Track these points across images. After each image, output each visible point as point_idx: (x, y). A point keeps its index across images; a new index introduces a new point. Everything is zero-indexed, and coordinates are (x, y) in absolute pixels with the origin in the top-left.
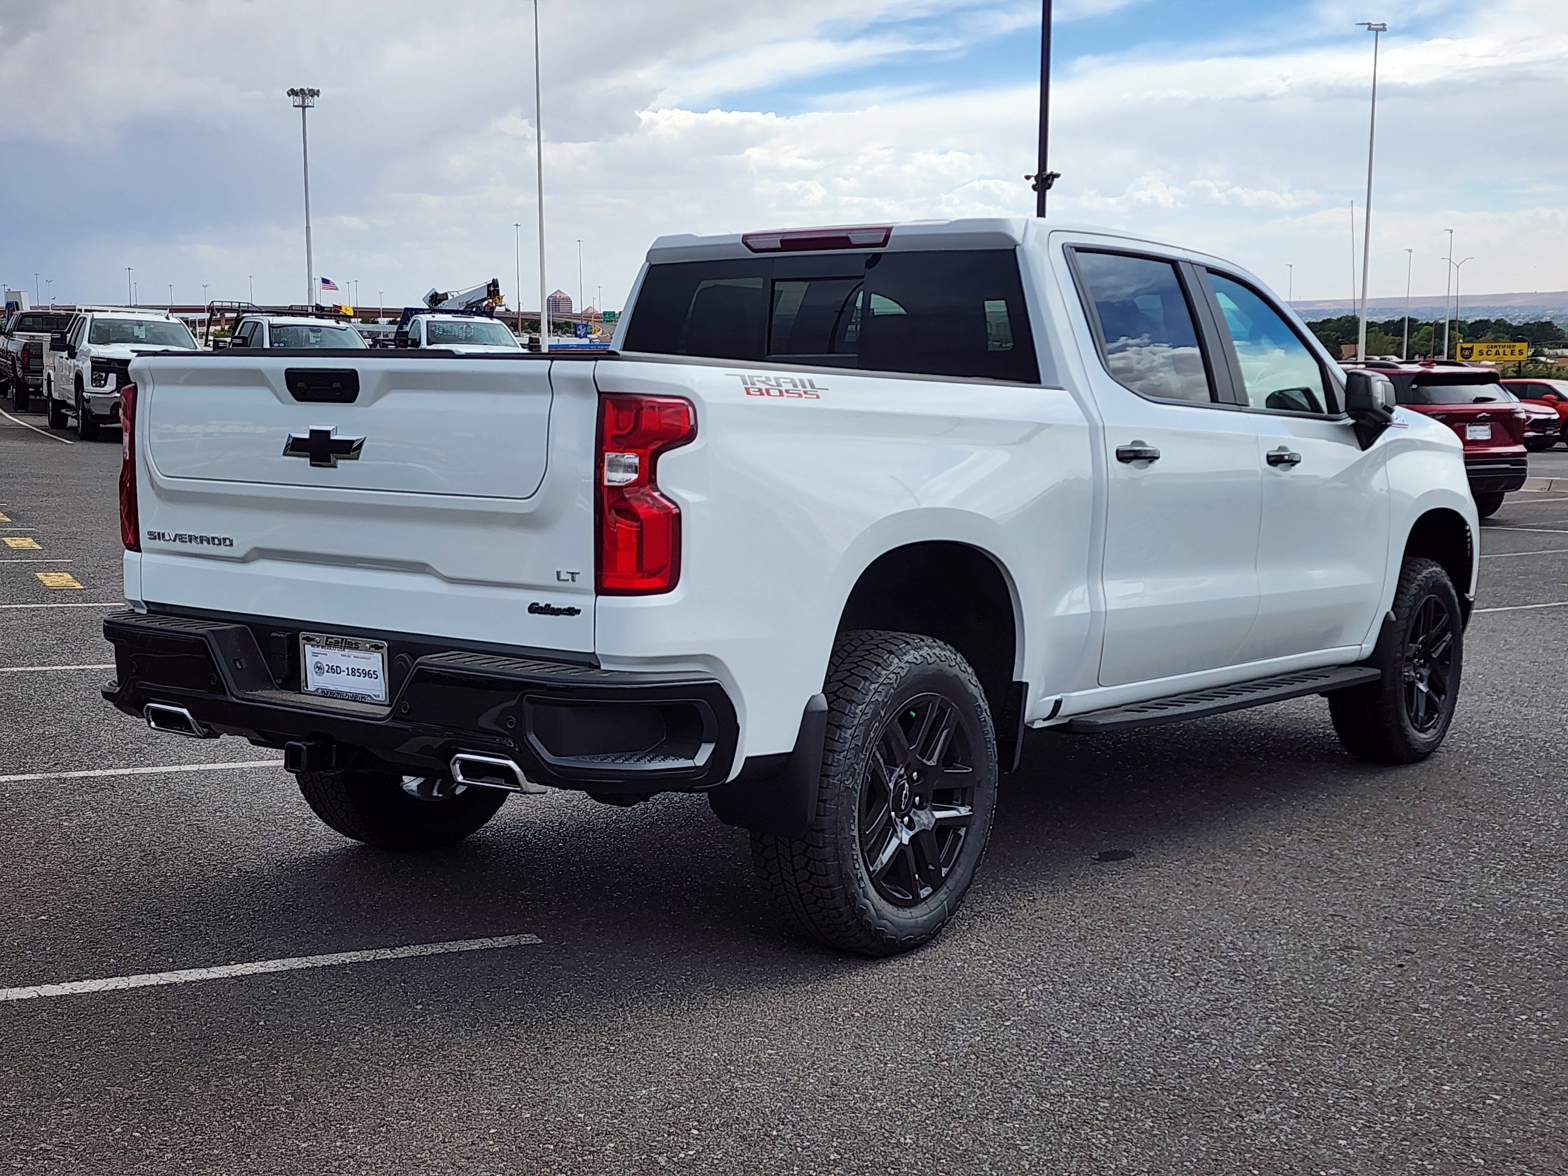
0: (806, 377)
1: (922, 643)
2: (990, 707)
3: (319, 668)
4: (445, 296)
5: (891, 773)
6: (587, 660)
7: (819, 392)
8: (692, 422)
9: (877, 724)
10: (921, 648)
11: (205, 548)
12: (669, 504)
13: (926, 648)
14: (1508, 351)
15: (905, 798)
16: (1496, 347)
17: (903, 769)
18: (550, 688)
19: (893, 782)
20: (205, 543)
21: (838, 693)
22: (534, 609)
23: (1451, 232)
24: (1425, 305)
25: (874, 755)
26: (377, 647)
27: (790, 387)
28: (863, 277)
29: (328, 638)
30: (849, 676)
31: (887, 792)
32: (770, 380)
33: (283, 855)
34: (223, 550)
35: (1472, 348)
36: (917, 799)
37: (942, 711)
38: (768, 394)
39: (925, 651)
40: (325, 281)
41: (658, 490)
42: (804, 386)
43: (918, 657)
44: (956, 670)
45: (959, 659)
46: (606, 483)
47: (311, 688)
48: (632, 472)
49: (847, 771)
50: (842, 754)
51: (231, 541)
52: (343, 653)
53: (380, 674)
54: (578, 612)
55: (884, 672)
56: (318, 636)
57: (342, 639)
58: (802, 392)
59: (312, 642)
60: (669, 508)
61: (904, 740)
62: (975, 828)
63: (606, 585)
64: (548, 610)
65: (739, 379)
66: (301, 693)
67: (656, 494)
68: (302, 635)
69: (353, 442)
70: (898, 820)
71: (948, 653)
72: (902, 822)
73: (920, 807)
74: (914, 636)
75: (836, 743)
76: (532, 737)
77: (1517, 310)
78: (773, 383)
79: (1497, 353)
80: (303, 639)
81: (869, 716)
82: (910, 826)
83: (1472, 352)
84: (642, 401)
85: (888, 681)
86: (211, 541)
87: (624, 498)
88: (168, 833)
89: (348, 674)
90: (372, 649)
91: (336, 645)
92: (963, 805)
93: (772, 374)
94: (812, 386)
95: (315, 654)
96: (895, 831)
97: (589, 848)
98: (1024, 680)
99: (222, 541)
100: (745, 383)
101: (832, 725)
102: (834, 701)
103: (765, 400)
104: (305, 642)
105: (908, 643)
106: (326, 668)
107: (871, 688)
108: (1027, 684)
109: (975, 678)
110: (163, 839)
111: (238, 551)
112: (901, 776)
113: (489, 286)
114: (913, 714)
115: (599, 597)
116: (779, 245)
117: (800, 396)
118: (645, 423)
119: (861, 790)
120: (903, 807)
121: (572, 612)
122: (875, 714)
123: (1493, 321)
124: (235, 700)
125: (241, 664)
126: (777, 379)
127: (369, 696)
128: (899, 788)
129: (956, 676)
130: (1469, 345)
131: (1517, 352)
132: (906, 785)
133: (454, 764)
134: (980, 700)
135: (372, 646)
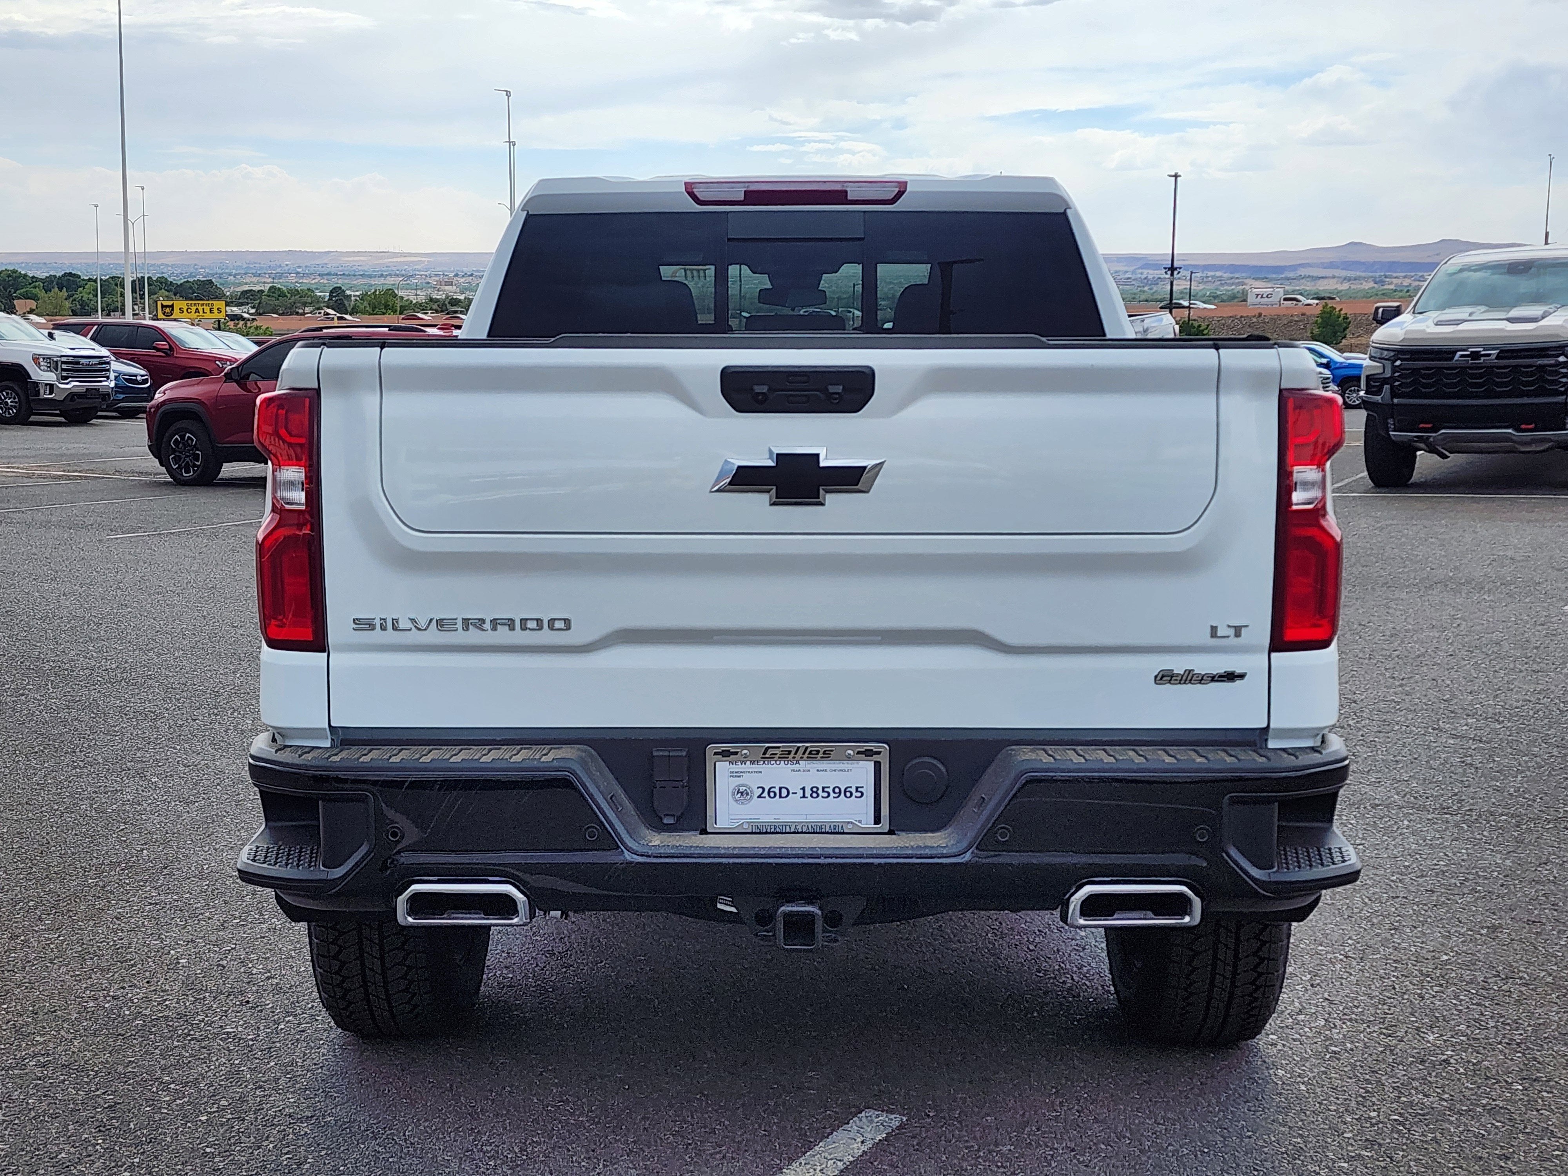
3: (742, 793)
11: (503, 636)
14: (207, 309)
16: (195, 305)
20: (503, 627)
22: (1165, 677)
23: (143, 189)
24: (80, 261)
26: (869, 753)
28: (862, 239)
29: (767, 749)
34: (545, 637)
35: (172, 306)
46: (1295, 507)
47: (722, 823)
51: (567, 622)
52: (797, 767)
53: (869, 790)
54: (1242, 676)
56: (746, 748)
57: (798, 748)
59: (734, 758)
64: (1189, 678)
66: (702, 834)
68: (711, 749)
69: (864, 468)
77: (170, 268)
79: (197, 311)
80: (715, 754)
83: (173, 310)
86: (519, 624)
89: (804, 797)
90: (856, 757)
91: (784, 756)
95: (737, 774)
104: (717, 758)
106: (758, 792)
115: (1276, 655)
116: (741, 197)
121: (1231, 677)
123: (154, 279)
124: (632, 857)
125: (617, 803)
130: (170, 303)
131: (215, 311)
135: (859, 753)
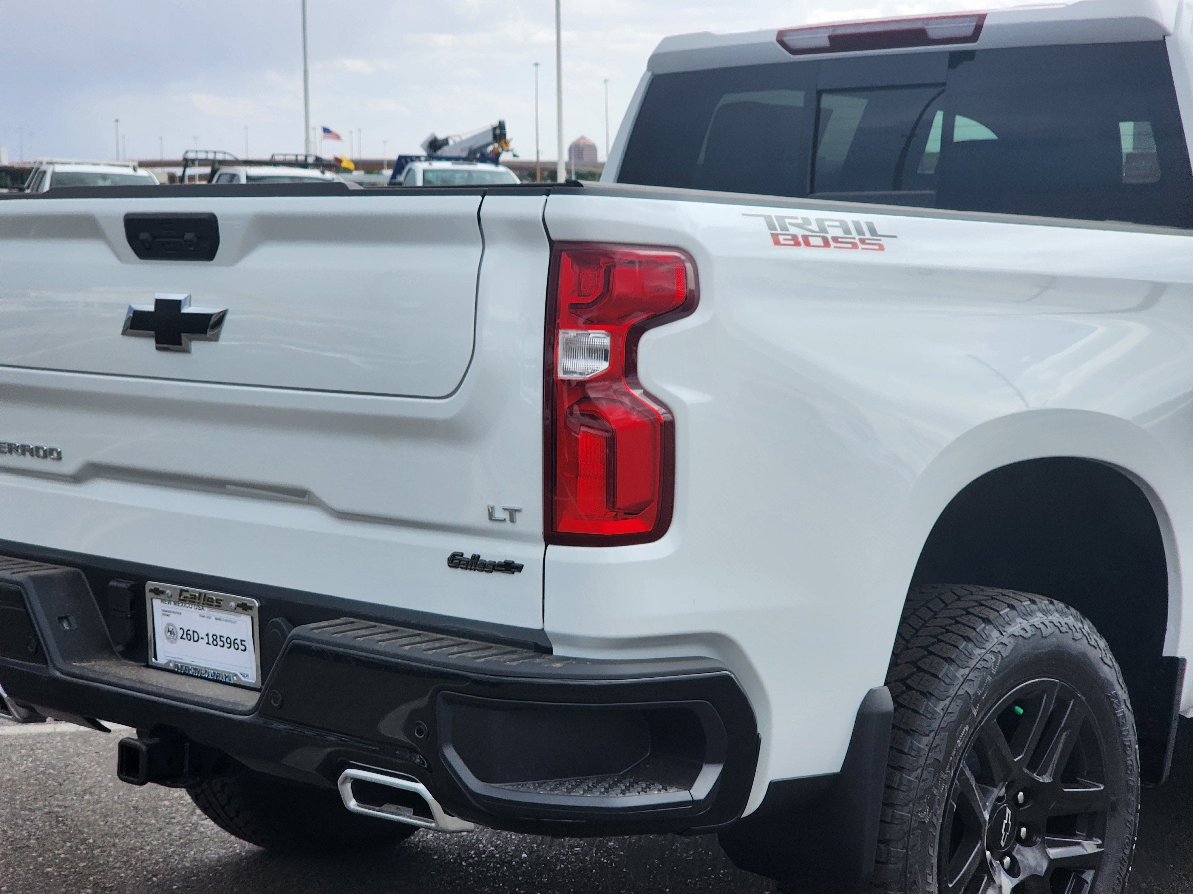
0: (863, 218)
1: (1034, 607)
2: (1131, 697)
3: (171, 632)
4: (445, 142)
5: (985, 794)
6: (531, 640)
7: (884, 241)
8: (691, 285)
9: (967, 728)
10: (1031, 614)
11: (27, 462)
12: (656, 407)
13: (1039, 614)
15: (1006, 831)
17: (1004, 789)
18: (475, 681)
19: (989, 809)
20: (28, 454)
21: (909, 682)
22: (456, 561)
25: (962, 773)
26: (245, 608)
27: (839, 233)
28: (944, 84)
29: (182, 591)
30: (924, 657)
31: (978, 822)
32: (810, 224)
33: (157, 863)
34: (48, 465)
36: (1024, 830)
37: (1062, 705)
38: (807, 244)
39: (1038, 619)
40: (326, 130)
41: (638, 386)
42: (860, 232)
43: (1028, 628)
44: (1082, 646)
45: (1086, 627)
46: (561, 375)
47: (161, 660)
48: (599, 358)
49: (921, 798)
50: (915, 774)
51: (59, 454)
52: (202, 612)
53: (249, 644)
54: (519, 568)
55: (977, 651)
56: (170, 588)
57: (200, 594)
58: (857, 241)
59: (162, 596)
60: (657, 413)
61: (1005, 750)
62: (1108, 869)
63: (561, 529)
64: (476, 564)
65: (762, 222)
66: (148, 666)
67: (637, 393)
68: (151, 584)
69: (209, 316)
70: (997, 863)
71: (1071, 621)
72: (1002, 864)
73: (1027, 843)
74: (1021, 595)
75: (904, 757)
76: (451, 754)
78: (814, 227)
80: (151, 591)
81: (954, 717)
82: (1013, 871)
84: (614, 253)
85: (983, 663)
86: (35, 452)
87: (587, 398)
88: (17, 825)
89: (208, 643)
90: (240, 609)
91: (192, 600)
92: (1089, 838)
93: (813, 215)
94: (873, 231)
95: (166, 613)
96: (991, 880)
97: (562, 862)
98: (1179, 655)
99: (48, 453)
100: (771, 226)
101: (899, 729)
102: (903, 692)
103: (802, 252)
104: (152, 595)
105: (1012, 607)
106: (180, 633)
107: (959, 674)
108: (1183, 661)
109: (1110, 655)
110: (10, 833)
111: (69, 466)
112: (999, 799)
113: (494, 129)
114: (1020, 711)
115: (550, 547)
116: (826, 43)
117: (855, 246)
118: (620, 288)
119: (942, 824)
120: (1003, 844)
121: (510, 567)
122: (965, 714)
124: (58, 674)
125: (69, 624)
126: (820, 222)
127: (236, 675)
128: (998, 816)
129: (1084, 654)
132: (1008, 811)
133: (344, 782)
134: (1117, 687)
135: (239, 605)
